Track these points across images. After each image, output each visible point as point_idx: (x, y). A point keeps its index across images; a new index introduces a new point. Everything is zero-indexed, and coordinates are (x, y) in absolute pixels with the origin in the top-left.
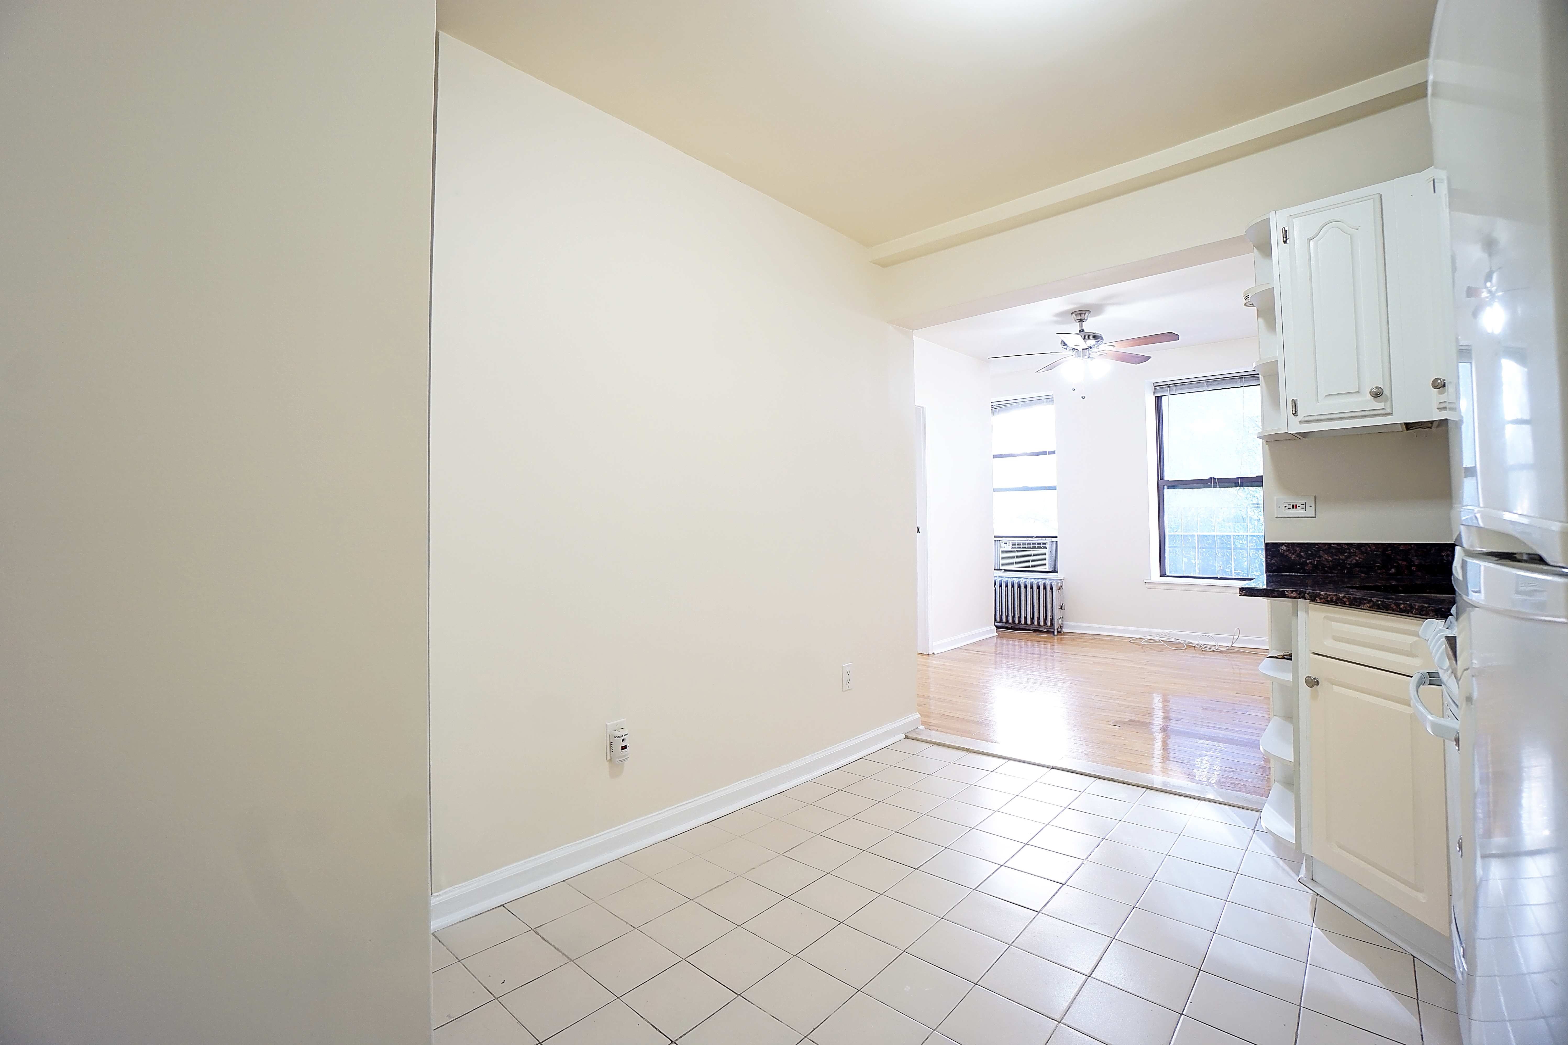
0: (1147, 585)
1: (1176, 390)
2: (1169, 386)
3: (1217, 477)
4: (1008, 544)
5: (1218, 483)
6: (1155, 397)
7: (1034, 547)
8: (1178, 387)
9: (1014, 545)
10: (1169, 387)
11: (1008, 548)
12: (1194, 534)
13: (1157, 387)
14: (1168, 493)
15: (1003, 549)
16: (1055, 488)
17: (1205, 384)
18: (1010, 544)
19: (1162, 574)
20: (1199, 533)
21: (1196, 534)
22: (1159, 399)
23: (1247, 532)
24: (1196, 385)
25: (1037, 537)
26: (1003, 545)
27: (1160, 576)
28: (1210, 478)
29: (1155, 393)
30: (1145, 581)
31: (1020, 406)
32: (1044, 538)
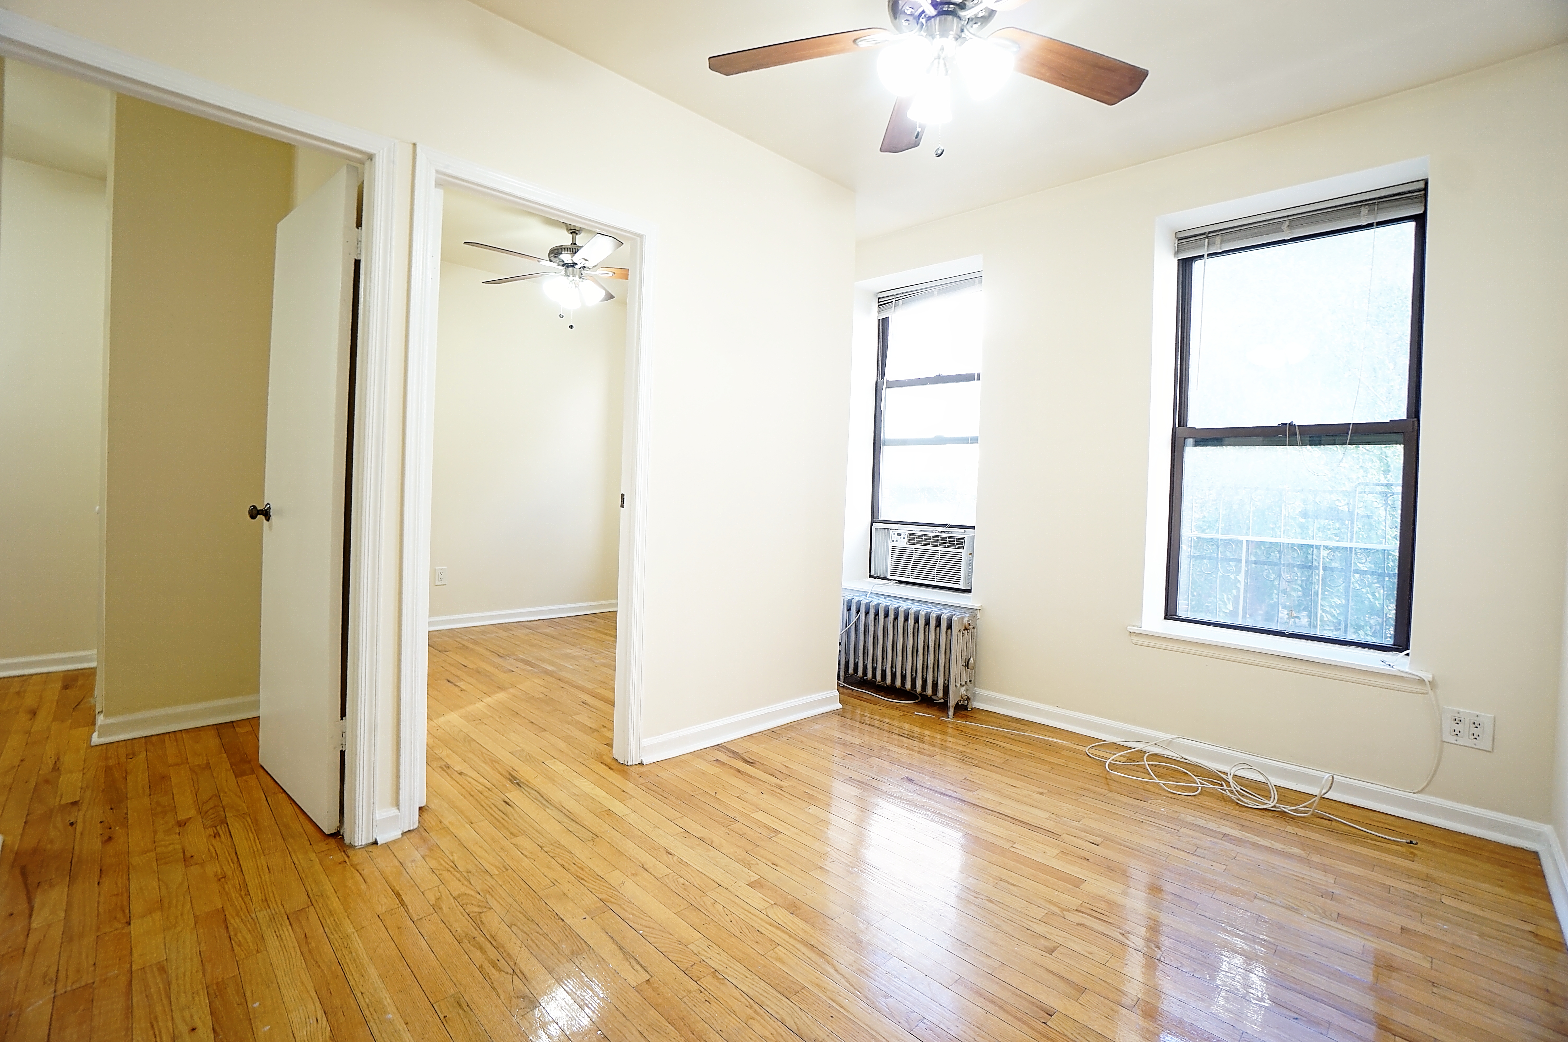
0: (1133, 638)
1: (1222, 243)
2: (1207, 235)
3: (1297, 423)
4: (902, 536)
5: (1301, 435)
6: (1178, 260)
7: (944, 544)
8: (1226, 237)
9: (912, 539)
10: (1207, 237)
11: (902, 543)
12: (1240, 538)
13: (1184, 239)
14: (1192, 454)
15: (895, 544)
16: (975, 440)
17: (1287, 223)
18: (906, 537)
19: (1170, 614)
20: (1250, 538)
21: (1244, 538)
22: (1185, 266)
23: (1351, 541)
24: (1265, 229)
25: (952, 526)
26: (896, 537)
27: (1165, 619)
28: (1283, 424)
29: (1177, 253)
30: (1130, 629)
31: (936, 293)
32: (963, 530)
